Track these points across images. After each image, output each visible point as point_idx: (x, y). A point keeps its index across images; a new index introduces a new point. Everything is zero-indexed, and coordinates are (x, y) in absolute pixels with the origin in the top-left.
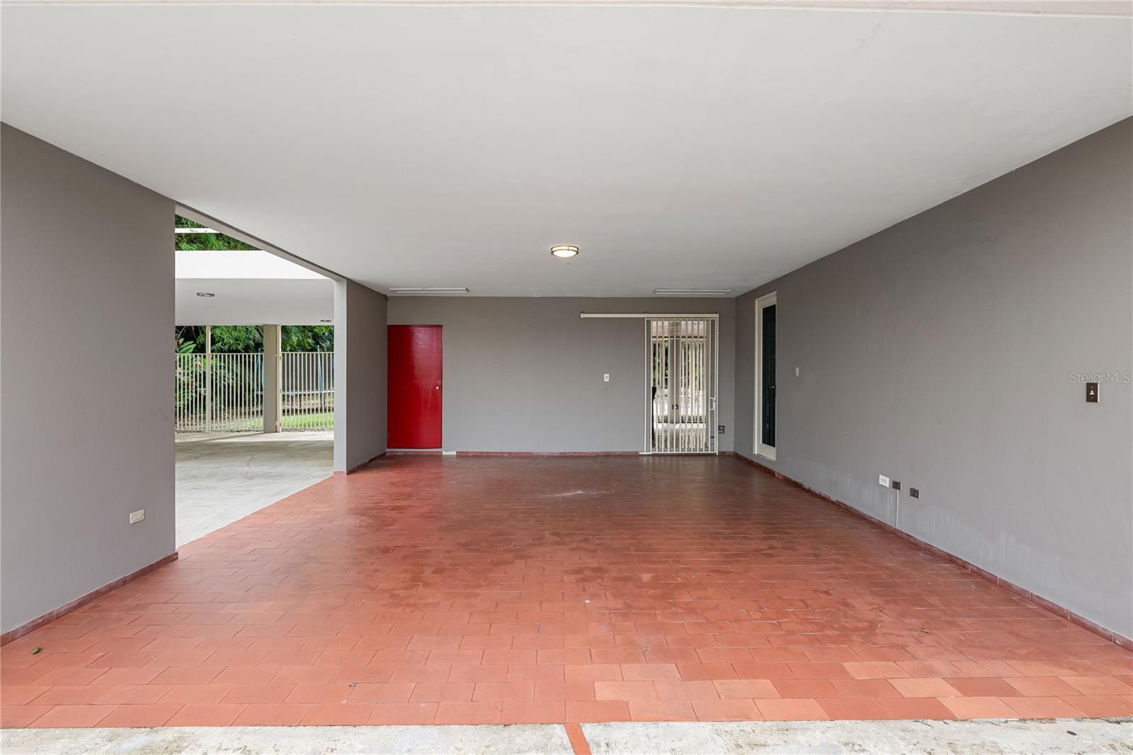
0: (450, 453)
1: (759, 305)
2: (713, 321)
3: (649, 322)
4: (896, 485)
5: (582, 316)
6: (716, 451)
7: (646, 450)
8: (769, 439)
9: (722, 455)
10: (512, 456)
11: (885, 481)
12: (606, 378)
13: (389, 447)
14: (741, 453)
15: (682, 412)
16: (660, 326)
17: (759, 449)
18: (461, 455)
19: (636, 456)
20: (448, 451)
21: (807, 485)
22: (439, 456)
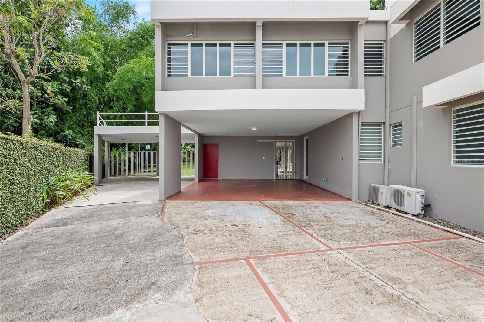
0: (221, 179)
1: (305, 138)
2: (294, 143)
3: (276, 143)
4: (325, 180)
5: (257, 141)
6: (295, 179)
7: (275, 178)
8: (307, 174)
9: (296, 180)
10: (237, 179)
11: (324, 179)
12: (264, 158)
13: (204, 177)
14: (301, 179)
15: (288, 170)
16: (279, 144)
17: (305, 177)
18: (223, 179)
19: (272, 180)
20: (220, 179)
21: (313, 184)
22: (218, 180)
